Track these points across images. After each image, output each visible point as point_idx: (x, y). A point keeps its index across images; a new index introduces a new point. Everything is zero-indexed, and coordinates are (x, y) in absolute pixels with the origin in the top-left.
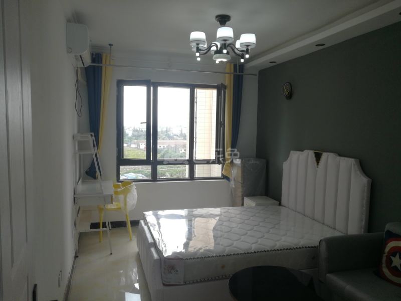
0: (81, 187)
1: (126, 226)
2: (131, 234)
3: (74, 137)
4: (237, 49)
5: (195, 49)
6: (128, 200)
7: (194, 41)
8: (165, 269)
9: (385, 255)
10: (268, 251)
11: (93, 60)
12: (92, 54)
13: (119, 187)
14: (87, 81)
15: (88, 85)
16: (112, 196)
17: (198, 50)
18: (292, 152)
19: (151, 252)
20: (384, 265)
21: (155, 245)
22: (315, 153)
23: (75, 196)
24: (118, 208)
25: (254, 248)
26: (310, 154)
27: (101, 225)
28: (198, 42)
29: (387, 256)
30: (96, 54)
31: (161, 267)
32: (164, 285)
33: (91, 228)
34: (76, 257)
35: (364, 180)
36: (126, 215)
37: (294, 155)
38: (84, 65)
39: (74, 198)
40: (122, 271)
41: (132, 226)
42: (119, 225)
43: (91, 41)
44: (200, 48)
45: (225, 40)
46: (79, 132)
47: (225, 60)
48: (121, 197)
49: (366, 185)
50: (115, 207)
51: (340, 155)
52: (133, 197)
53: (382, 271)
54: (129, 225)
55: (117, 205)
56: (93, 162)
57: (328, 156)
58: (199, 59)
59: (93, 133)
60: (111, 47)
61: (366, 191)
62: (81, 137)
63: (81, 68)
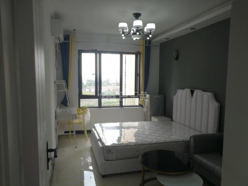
0: (59, 111)
1: (84, 133)
3: (55, 82)
4: (145, 32)
5: (121, 33)
6: (85, 118)
7: (121, 28)
8: (106, 152)
10: (162, 143)
11: (65, 39)
12: (64, 36)
13: (80, 111)
14: (61, 51)
15: (62, 53)
16: (76, 115)
17: (123, 33)
18: (178, 90)
19: (98, 143)
21: (100, 140)
22: (191, 90)
25: (154, 141)
26: (188, 91)
27: (70, 132)
28: (123, 28)
30: (66, 35)
31: (104, 151)
32: (106, 160)
33: (65, 133)
35: (216, 104)
36: (84, 127)
37: (180, 92)
39: (56, 116)
40: (82, 158)
41: (87, 133)
42: (80, 133)
43: (64, 28)
45: (138, 28)
46: (57, 80)
47: (138, 38)
48: (81, 116)
49: (217, 107)
51: (204, 91)
52: (88, 116)
55: (79, 121)
56: (66, 95)
57: (197, 91)
58: (124, 38)
59: (65, 80)
60: (74, 31)
61: (217, 110)
62: (59, 82)
63: (58, 43)
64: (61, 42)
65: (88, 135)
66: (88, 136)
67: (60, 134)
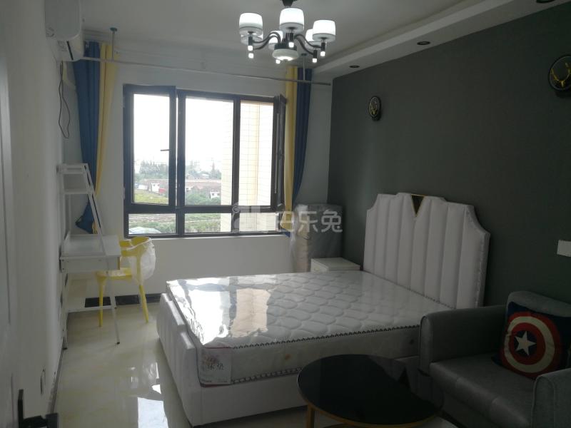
0: (69, 246)
1: (139, 303)
2: (147, 315)
3: (57, 169)
4: (308, 43)
5: (246, 41)
6: (142, 264)
7: (246, 27)
8: (203, 362)
9: (508, 335)
10: (350, 333)
11: (87, 53)
12: (85, 43)
13: (129, 246)
14: (78, 84)
15: (78, 91)
16: (119, 258)
17: (251, 41)
18: (379, 195)
19: (181, 337)
20: (506, 349)
21: (186, 328)
22: (413, 197)
23: (61, 258)
24: (127, 276)
25: (330, 330)
26: (406, 199)
27: (101, 301)
28: (251, 29)
29: (510, 337)
30: (90, 43)
31: (197, 360)
32: (202, 385)
33: (86, 307)
34: (64, 349)
35: (481, 235)
36: (140, 287)
37: (383, 200)
38: (72, 59)
39: (60, 261)
40: (133, 368)
41: (148, 302)
42: (128, 301)
43: (83, 20)
44: (254, 38)
45: (292, 28)
46: (64, 163)
47: (290, 59)
48: (132, 260)
49: (483, 241)
50: (123, 275)
51: (447, 200)
52: (150, 259)
53: (504, 356)
54: (144, 300)
55: (125, 272)
56: (89, 203)
57: (431, 201)
58: (251, 56)
59: (87, 165)
60: (114, 33)
61: (482, 249)
62: (68, 169)
63: (67, 63)
64: (76, 59)
65: (148, 306)
66: (150, 310)
67: (73, 309)
